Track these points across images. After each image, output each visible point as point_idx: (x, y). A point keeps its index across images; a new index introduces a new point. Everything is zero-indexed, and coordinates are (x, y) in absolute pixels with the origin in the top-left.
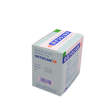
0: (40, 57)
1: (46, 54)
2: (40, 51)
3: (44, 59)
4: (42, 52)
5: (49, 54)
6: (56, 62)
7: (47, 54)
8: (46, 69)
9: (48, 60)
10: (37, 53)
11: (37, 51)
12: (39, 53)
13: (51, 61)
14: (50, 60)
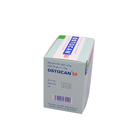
0: (54, 71)
1: (63, 66)
2: (55, 64)
3: (61, 72)
4: (58, 64)
5: (68, 65)
6: (76, 74)
7: (65, 67)
8: (63, 84)
9: (65, 73)
10: (51, 66)
11: (51, 65)
12: (54, 67)
13: (70, 74)
14: (68, 72)
